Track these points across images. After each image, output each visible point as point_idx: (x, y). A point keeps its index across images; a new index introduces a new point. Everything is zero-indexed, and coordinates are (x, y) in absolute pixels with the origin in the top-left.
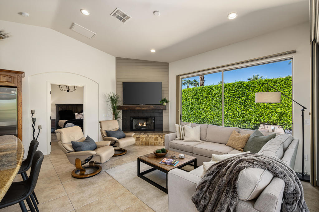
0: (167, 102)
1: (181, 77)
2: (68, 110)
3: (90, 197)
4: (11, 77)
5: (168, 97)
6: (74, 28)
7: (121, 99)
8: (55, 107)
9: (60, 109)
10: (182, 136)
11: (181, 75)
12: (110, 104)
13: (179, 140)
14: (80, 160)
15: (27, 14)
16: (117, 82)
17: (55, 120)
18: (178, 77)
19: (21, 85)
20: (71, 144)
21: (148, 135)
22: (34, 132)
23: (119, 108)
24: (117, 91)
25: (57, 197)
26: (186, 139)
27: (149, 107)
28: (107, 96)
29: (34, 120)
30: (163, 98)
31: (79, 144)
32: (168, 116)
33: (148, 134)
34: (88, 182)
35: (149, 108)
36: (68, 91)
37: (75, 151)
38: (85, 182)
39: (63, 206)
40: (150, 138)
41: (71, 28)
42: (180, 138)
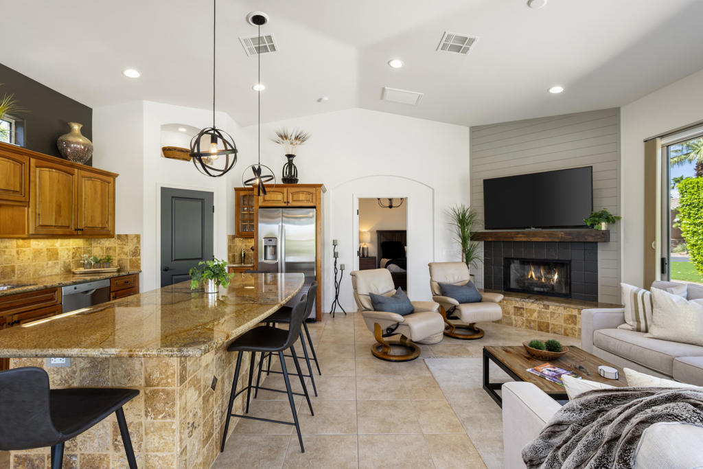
0: (612, 220)
1: (660, 143)
2: (394, 240)
3: (383, 392)
4: (309, 193)
5: (618, 205)
6: (388, 95)
7: (481, 217)
8: (375, 236)
9: (383, 240)
10: (642, 320)
11: (662, 137)
12: (456, 229)
13: (633, 330)
14: (380, 327)
15: (326, 98)
16: (472, 180)
17: (375, 258)
18: (650, 144)
19: (320, 203)
20: (369, 297)
21: (547, 307)
22: (336, 274)
23: (475, 237)
24: (472, 200)
25: (343, 375)
26: (654, 331)
27: (550, 235)
28: (452, 212)
29: (336, 255)
30: (597, 210)
31: (381, 300)
32: (618, 260)
33: (546, 303)
34: (390, 368)
35: (550, 237)
36: (391, 207)
37: (375, 310)
38: (387, 367)
39: (345, 389)
40: (552, 314)
41: (382, 98)
42: (635, 326)
